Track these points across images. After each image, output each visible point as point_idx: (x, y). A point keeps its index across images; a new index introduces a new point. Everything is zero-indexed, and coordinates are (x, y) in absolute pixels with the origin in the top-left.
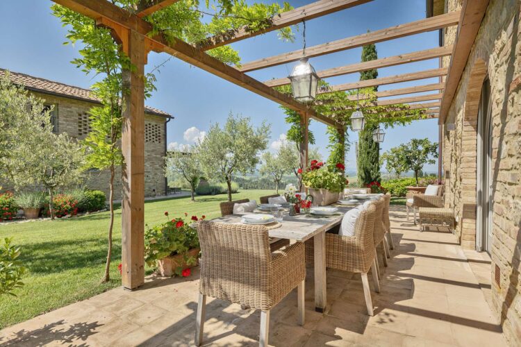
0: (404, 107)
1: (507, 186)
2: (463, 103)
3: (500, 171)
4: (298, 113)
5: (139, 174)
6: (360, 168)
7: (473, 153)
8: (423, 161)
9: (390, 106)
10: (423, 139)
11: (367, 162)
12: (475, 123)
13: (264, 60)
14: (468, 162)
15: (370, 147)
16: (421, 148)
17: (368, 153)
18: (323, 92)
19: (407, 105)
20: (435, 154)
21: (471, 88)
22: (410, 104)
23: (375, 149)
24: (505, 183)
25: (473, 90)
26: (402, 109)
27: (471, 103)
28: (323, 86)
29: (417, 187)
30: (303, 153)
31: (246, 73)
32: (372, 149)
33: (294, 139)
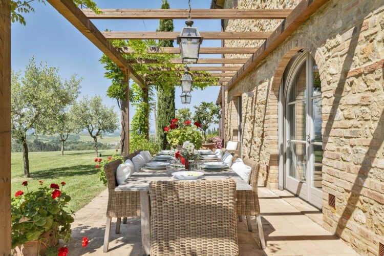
0: (207, 74)
1: (344, 139)
2: (269, 78)
3: (332, 129)
4: (121, 69)
5: (6, 132)
6: (159, 127)
7: (275, 116)
8: (210, 121)
9: (196, 72)
10: (210, 102)
11: (165, 121)
12: (277, 93)
13: (118, 11)
14: (273, 122)
15: (168, 108)
16: (208, 110)
17: (167, 113)
18: (153, 51)
19: (209, 73)
20: (218, 116)
21: (279, 67)
22: (211, 72)
23: (172, 109)
24: (341, 137)
25: (281, 69)
26: (205, 76)
27: (277, 78)
28: (153, 46)
29: (206, 144)
30: (125, 111)
31: (91, 20)
32: (170, 109)
33: (114, 95)
